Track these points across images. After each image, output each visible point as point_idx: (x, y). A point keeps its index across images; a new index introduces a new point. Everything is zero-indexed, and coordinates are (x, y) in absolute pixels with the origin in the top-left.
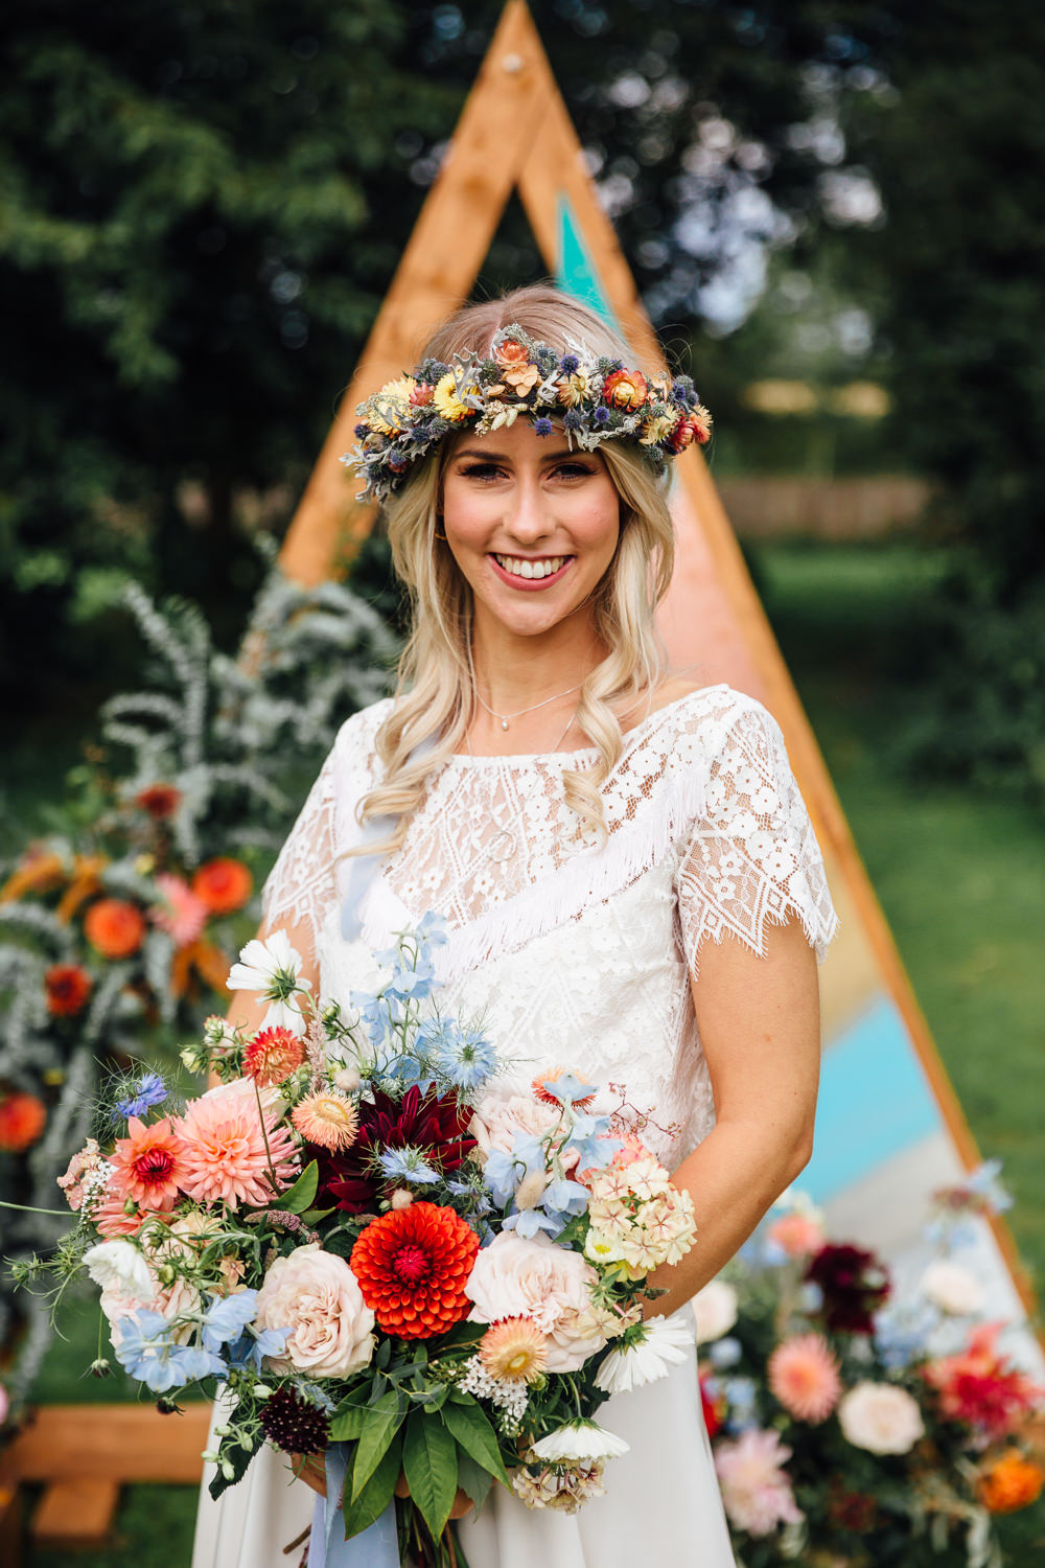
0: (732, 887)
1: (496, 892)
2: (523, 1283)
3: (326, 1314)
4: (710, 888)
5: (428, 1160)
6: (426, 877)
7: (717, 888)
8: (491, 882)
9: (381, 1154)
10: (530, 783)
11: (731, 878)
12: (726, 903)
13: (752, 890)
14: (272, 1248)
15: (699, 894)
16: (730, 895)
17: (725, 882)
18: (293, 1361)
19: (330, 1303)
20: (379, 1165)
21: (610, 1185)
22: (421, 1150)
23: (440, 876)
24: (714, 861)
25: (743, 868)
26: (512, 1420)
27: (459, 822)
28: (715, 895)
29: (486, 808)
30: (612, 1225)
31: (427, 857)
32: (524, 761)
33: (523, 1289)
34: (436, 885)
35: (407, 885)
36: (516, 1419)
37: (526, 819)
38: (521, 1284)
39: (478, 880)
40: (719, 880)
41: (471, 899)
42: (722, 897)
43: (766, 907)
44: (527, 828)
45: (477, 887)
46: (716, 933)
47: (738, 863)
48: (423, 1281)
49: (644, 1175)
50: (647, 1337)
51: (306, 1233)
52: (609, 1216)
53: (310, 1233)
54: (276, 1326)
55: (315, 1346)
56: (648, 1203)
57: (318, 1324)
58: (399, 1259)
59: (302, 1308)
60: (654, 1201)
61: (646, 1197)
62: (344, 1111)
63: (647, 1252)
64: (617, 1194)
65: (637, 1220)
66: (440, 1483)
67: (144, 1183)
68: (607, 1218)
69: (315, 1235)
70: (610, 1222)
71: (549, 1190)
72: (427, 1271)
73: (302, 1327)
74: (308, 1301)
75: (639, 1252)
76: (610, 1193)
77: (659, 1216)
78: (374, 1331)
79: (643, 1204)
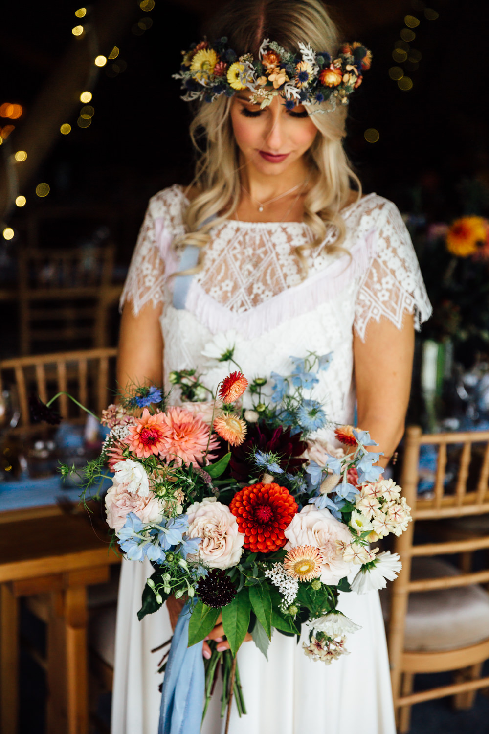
0: (387, 294)
1: (267, 292)
3: (221, 535)
4: (375, 294)
5: (279, 462)
6: (223, 285)
7: (379, 294)
8: (262, 288)
9: (255, 452)
10: (279, 238)
11: (387, 290)
12: (384, 303)
13: (397, 297)
15: (369, 298)
16: (386, 298)
17: (384, 292)
18: (201, 557)
19: (223, 530)
20: (254, 458)
21: (372, 490)
22: (276, 455)
23: (231, 284)
24: (379, 281)
25: (394, 285)
26: (286, 603)
27: (239, 256)
28: (378, 298)
29: (254, 249)
30: (369, 511)
31: (222, 274)
32: (274, 226)
33: (315, 538)
34: (230, 288)
35: (213, 289)
36: (287, 603)
37: (277, 255)
38: (315, 534)
39: (255, 286)
40: (381, 291)
41: (252, 296)
42: (382, 299)
43: (404, 305)
44: (278, 259)
45: (255, 291)
46: (378, 318)
47: (391, 282)
48: (270, 522)
49: (388, 488)
50: (376, 565)
51: (212, 487)
52: (369, 506)
53: (214, 487)
54: (192, 537)
55: (212, 551)
56: (389, 502)
57: (216, 540)
58: (259, 509)
59: (207, 530)
60: (392, 501)
61: (388, 499)
62: (241, 426)
63: (386, 527)
64: (375, 495)
65: (383, 510)
66: (240, 626)
67: (143, 444)
68: (368, 507)
69: (217, 489)
70: (369, 509)
71: (339, 486)
72: (273, 518)
73: (206, 540)
74: (211, 526)
75: (382, 526)
76: (371, 494)
77: (396, 509)
78: (243, 547)
79: (387, 502)
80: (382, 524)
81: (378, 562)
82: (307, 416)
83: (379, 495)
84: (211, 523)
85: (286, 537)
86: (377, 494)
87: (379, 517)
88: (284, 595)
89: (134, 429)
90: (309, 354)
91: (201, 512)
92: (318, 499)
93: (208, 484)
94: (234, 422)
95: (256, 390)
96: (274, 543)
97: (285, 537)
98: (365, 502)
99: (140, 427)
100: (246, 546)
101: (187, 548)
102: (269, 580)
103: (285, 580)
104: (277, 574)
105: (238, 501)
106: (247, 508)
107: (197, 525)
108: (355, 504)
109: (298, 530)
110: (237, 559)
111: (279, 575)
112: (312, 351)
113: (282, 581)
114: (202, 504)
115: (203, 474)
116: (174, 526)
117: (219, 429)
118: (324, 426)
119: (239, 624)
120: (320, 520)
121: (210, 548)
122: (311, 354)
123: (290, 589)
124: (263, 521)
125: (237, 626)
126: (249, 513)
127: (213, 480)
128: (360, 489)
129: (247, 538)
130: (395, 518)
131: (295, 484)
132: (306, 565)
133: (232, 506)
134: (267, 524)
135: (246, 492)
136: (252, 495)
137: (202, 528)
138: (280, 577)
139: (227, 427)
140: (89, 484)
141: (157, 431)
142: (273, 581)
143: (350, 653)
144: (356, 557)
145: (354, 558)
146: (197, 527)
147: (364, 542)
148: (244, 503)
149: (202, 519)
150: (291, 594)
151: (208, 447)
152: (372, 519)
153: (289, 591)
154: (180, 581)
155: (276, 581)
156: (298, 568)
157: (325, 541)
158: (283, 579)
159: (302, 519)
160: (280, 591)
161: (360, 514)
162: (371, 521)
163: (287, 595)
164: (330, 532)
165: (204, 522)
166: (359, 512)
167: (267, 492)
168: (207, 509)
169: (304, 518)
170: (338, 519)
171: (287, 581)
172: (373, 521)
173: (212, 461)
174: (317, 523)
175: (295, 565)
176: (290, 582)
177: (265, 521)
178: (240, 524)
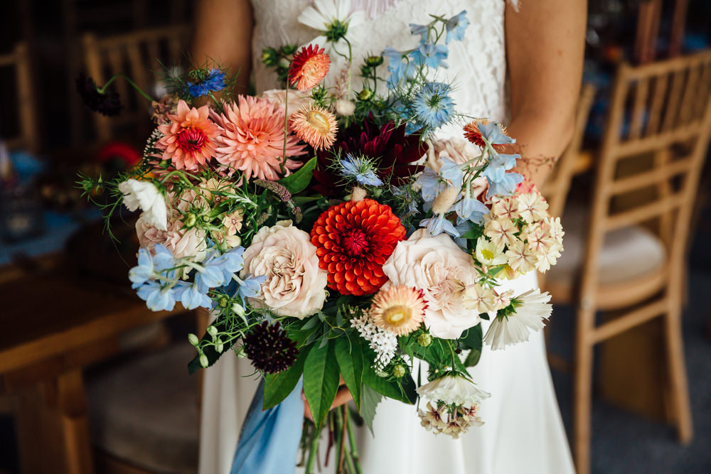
2: (427, 269)
3: (294, 272)
5: (376, 169)
9: (342, 158)
14: (267, 212)
18: (266, 302)
19: (297, 265)
20: (339, 166)
21: (505, 208)
22: (372, 161)
26: (379, 363)
30: (502, 237)
33: (426, 274)
38: (425, 270)
48: (363, 256)
49: (530, 205)
50: (517, 309)
51: (292, 206)
52: (500, 230)
53: (295, 207)
54: (257, 274)
55: (283, 293)
56: (530, 225)
57: (287, 277)
58: (348, 236)
59: (277, 265)
60: (536, 224)
61: (529, 221)
62: (328, 123)
63: (526, 260)
64: (510, 215)
65: (521, 236)
66: (327, 389)
67: (183, 150)
68: (499, 232)
69: (299, 209)
70: (500, 235)
71: (460, 204)
72: (367, 249)
73: (275, 278)
74: (281, 260)
75: (519, 259)
76: (504, 214)
77: (538, 235)
78: (327, 288)
79: (527, 224)
80: (520, 256)
81: (521, 306)
82: (427, 108)
83: (514, 216)
84: (282, 256)
85: (385, 273)
86: (512, 213)
87: (515, 245)
88: (377, 353)
89: (167, 129)
90: (434, 19)
91: (270, 240)
92: (432, 221)
93: (287, 203)
94: (318, 116)
95: (370, 73)
96: (368, 283)
97: (384, 275)
98: (496, 225)
99: (175, 126)
100: (331, 286)
101: (246, 289)
102: (355, 333)
103: (378, 332)
104: (367, 323)
105: (319, 225)
106: (330, 235)
107: (263, 258)
108: (483, 227)
109: (401, 263)
110: (319, 304)
111: (369, 325)
112: (438, 15)
113: (372, 334)
114: (272, 229)
115: (280, 190)
116: (213, 262)
117: (296, 126)
118: (450, 120)
119: (325, 387)
120: (432, 250)
121: (280, 289)
122: (437, 19)
123: (383, 345)
124: (353, 253)
125: (323, 389)
126: (332, 242)
127: (293, 196)
128: (490, 207)
129: (331, 276)
130: (537, 248)
131: (402, 201)
132: (399, 313)
133: (313, 233)
134: (358, 258)
135: (330, 214)
136: (337, 218)
137: (271, 262)
138: (371, 329)
139: (307, 124)
140: (116, 204)
141: (200, 132)
142: (361, 333)
143: (483, 423)
144: (481, 303)
145: (479, 303)
146: (263, 261)
147: (493, 281)
148: (327, 228)
149: (270, 249)
150: (386, 352)
151: (284, 151)
152: (506, 249)
153: (382, 348)
154: (233, 335)
155: (365, 332)
156: (388, 317)
157: (440, 278)
158: (374, 331)
159: (408, 248)
160: (371, 347)
161: (490, 241)
162: (504, 251)
163: (380, 353)
164: (448, 266)
165: (273, 255)
166: (487, 238)
167: (358, 212)
168: (277, 236)
169: (411, 248)
170: (462, 248)
171: (380, 334)
172: (507, 252)
173: (293, 171)
174: (429, 254)
175: (384, 315)
176: (384, 335)
177: (356, 253)
178: (321, 258)
